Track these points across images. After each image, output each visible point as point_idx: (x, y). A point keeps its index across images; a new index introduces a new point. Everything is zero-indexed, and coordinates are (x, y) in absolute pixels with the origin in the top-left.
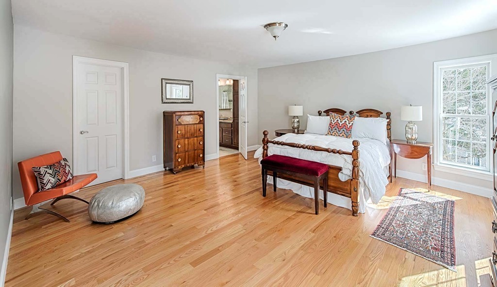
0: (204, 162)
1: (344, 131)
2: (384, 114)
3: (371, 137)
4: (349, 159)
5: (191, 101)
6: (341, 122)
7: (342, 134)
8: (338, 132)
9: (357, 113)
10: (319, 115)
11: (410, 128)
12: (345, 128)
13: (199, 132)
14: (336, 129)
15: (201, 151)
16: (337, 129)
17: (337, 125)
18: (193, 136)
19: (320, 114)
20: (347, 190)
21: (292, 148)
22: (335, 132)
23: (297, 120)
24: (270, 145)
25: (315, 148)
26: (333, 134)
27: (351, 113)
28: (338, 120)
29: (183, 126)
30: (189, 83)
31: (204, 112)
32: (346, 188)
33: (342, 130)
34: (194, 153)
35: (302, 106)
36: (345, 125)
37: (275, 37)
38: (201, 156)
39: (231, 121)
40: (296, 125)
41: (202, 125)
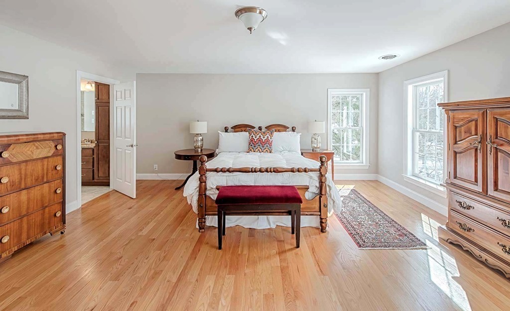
0: (64, 223)
1: (267, 146)
2: (291, 128)
3: (289, 150)
4: (315, 176)
5: (25, 114)
6: (264, 138)
7: (266, 150)
8: (262, 148)
9: (266, 128)
10: (226, 132)
11: (316, 139)
12: (268, 144)
13: (54, 172)
14: (259, 145)
15: (58, 207)
16: (261, 145)
17: (259, 141)
18: (40, 181)
19: (226, 130)
20: (315, 208)
21: (244, 173)
22: (259, 148)
23: (201, 138)
24: (208, 174)
25: (277, 170)
26: (257, 150)
27: (260, 128)
28: (260, 136)
29: (16, 167)
30: (20, 79)
31: (64, 134)
32: (314, 206)
33: (265, 146)
34: (43, 214)
35: (206, 122)
36: (267, 140)
37: (250, 29)
38: (59, 214)
39: (92, 146)
40: (199, 144)
41: (60, 159)
